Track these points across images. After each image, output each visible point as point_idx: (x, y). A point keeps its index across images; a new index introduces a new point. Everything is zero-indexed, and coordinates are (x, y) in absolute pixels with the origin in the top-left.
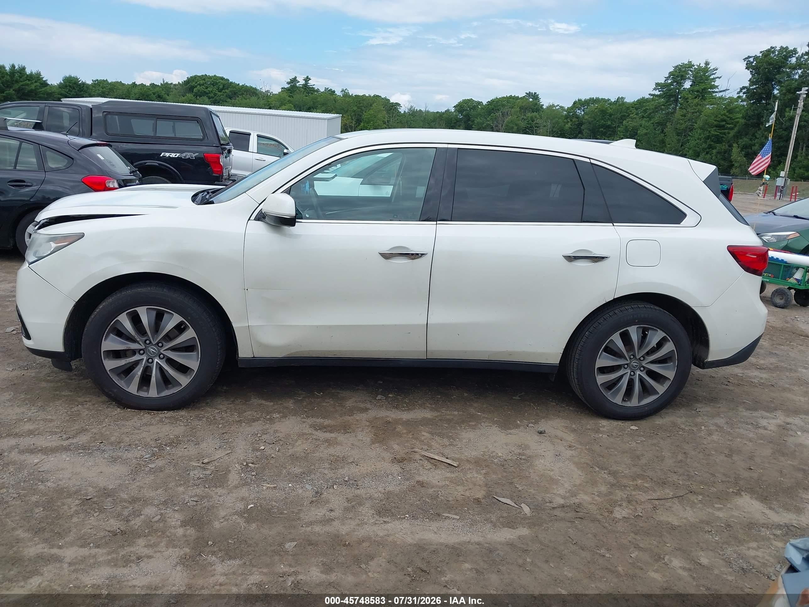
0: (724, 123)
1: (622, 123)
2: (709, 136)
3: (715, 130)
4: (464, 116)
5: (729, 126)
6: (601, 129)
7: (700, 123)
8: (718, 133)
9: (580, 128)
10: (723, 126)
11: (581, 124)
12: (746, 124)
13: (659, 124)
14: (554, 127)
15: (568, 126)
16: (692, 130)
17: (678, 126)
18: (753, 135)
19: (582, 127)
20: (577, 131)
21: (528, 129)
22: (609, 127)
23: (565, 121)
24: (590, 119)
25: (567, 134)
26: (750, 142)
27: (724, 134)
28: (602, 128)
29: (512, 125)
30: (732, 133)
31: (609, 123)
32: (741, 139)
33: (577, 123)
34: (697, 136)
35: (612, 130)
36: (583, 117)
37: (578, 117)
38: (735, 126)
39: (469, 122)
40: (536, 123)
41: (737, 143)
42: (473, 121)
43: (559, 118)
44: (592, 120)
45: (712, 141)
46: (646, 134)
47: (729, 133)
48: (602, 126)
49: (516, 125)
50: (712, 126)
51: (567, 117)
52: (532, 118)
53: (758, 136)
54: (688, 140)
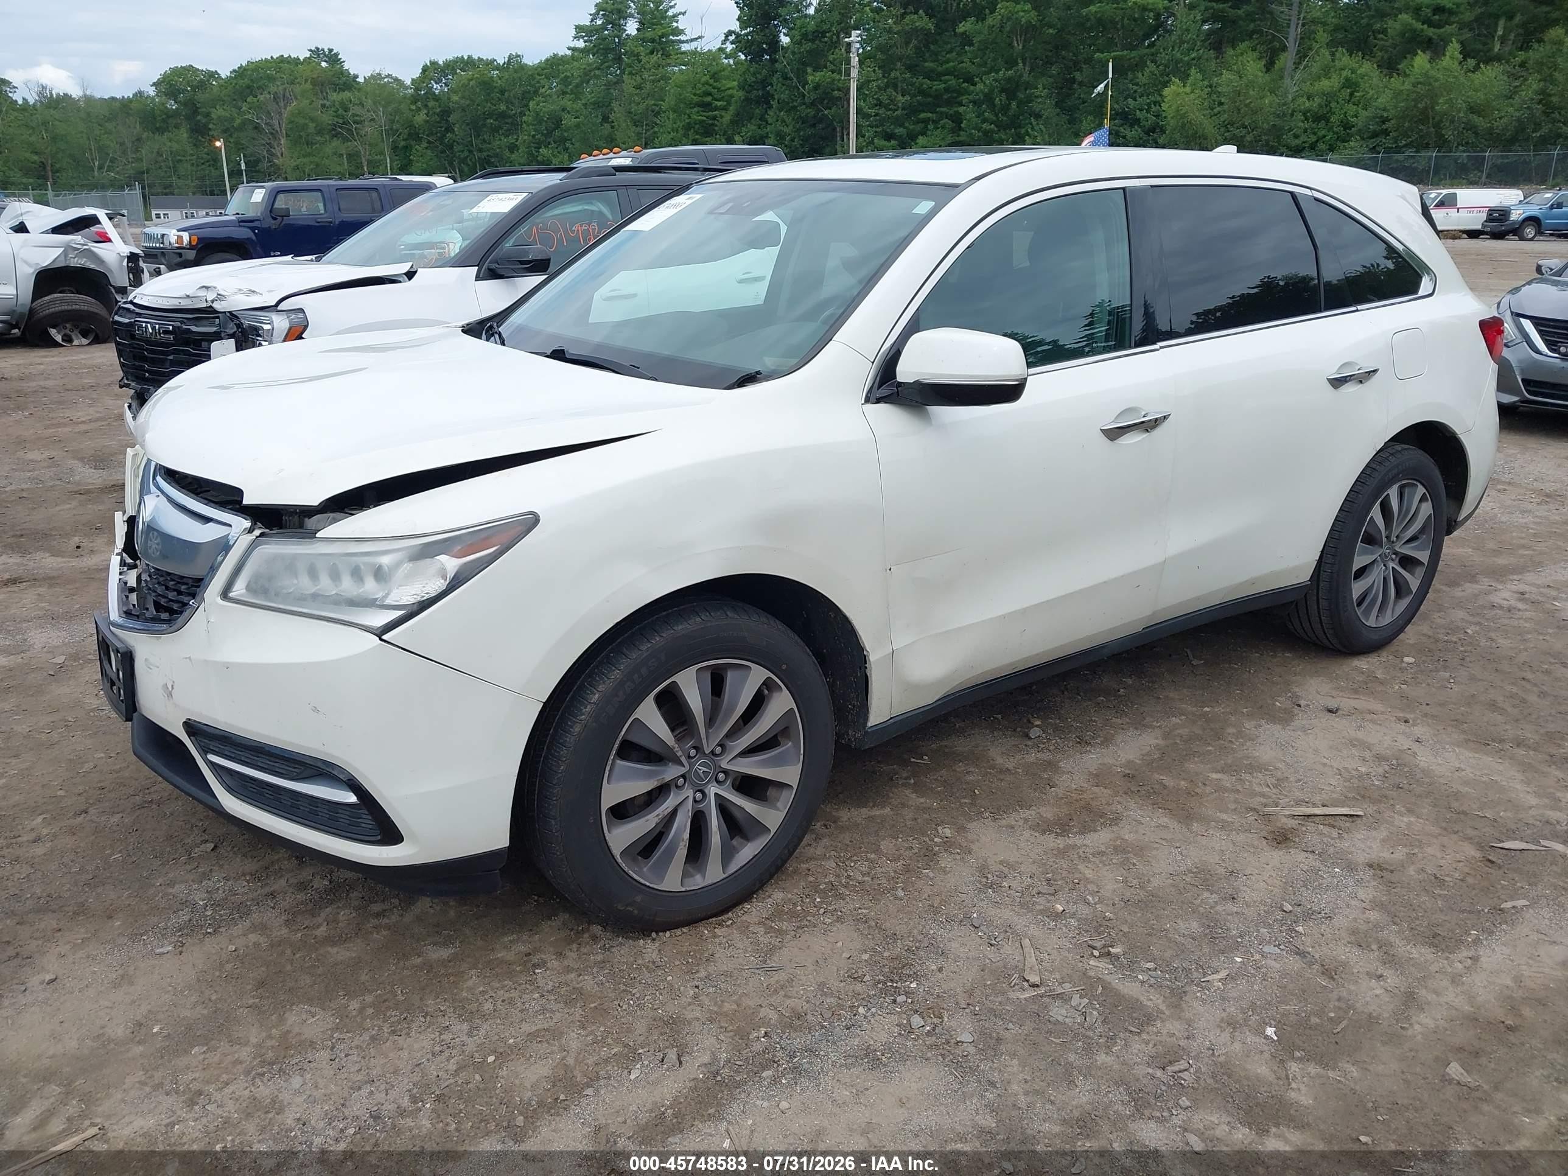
0: (709, 99)
1: (527, 105)
2: (689, 123)
3: (698, 112)
4: (185, 104)
5: (719, 104)
6: (488, 121)
7: (669, 101)
8: (704, 118)
9: (447, 120)
10: (709, 104)
11: (446, 113)
12: (747, 99)
13: (597, 105)
14: (393, 122)
15: (421, 118)
16: (658, 113)
17: (634, 108)
18: (762, 118)
19: (450, 119)
20: (441, 127)
21: (339, 127)
22: (503, 115)
23: (414, 107)
24: (462, 102)
25: (423, 134)
26: (760, 132)
27: (714, 118)
28: (491, 118)
29: (302, 121)
30: (727, 117)
31: (503, 107)
32: (743, 126)
33: (438, 110)
34: (669, 125)
35: (510, 121)
36: (449, 99)
37: (436, 98)
38: (729, 103)
39: (199, 118)
40: (354, 115)
41: (739, 134)
42: (208, 115)
43: (400, 103)
44: (468, 102)
45: (697, 133)
46: (578, 126)
47: (722, 117)
48: (490, 115)
49: (312, 120)
50: (691, 105)
51: (415, 99)
52: (342, 103)
53: (770, 121)
54: (655, 133)
